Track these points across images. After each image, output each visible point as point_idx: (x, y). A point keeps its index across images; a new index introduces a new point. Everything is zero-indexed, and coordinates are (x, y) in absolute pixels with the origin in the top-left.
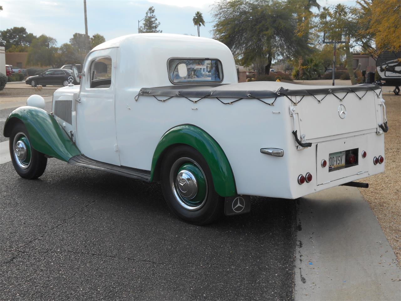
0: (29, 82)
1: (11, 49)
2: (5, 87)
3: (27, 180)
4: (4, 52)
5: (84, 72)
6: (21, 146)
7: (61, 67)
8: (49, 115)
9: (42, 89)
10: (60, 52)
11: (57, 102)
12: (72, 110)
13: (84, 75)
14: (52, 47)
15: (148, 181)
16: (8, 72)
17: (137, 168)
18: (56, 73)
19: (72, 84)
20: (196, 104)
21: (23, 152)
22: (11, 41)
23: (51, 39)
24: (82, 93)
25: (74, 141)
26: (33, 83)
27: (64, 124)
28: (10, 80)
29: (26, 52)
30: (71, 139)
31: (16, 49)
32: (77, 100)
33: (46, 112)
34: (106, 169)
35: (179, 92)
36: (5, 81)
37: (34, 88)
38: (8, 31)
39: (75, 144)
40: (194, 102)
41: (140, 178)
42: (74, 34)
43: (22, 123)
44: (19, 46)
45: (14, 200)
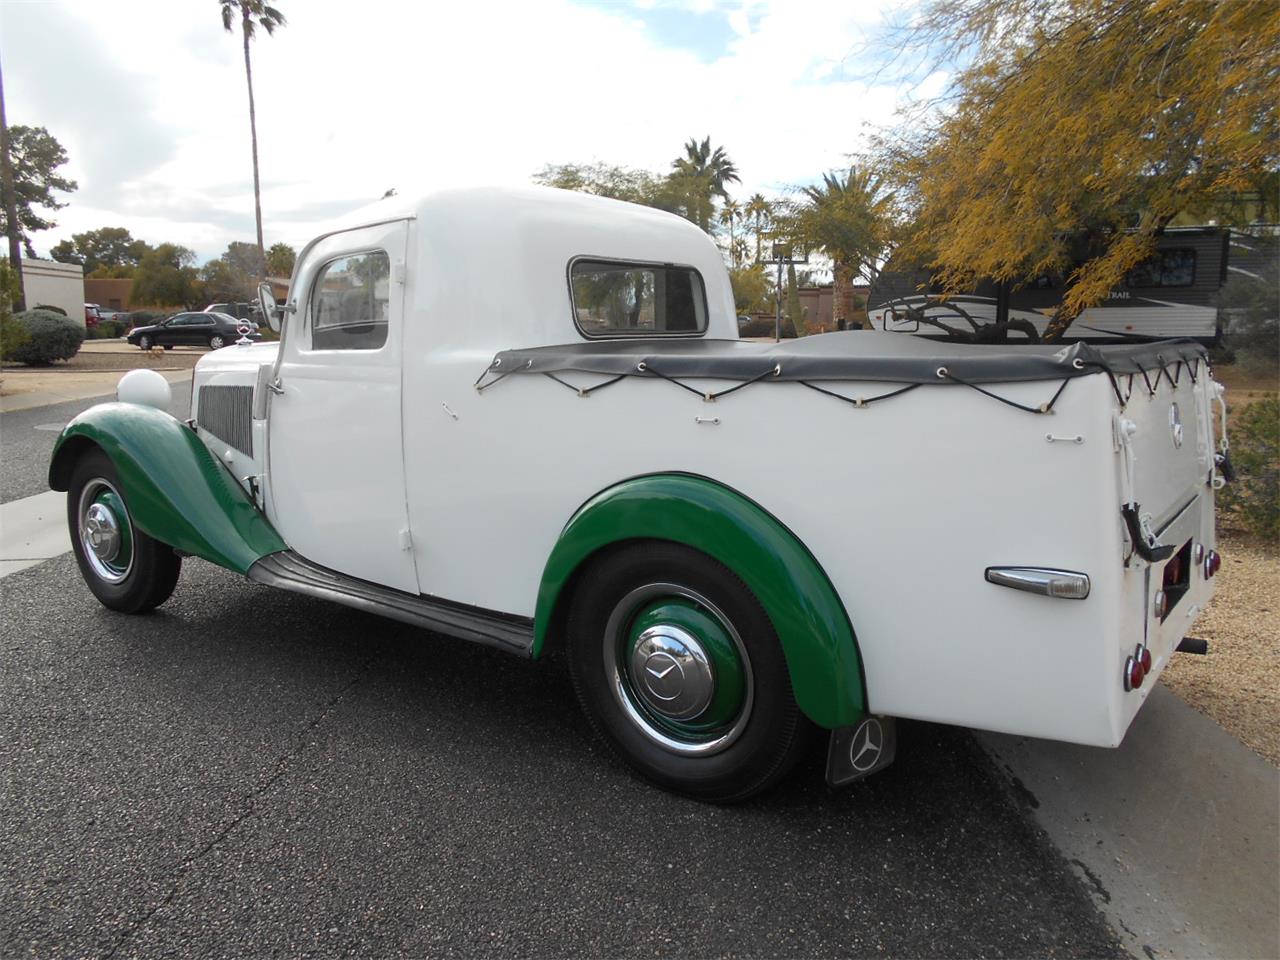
0: (134, 340)
1: (97, 271)
2: (81, 350)
3: (122, 618)
4: (81, 276)
5: (295, 301)
6: (99, 517)
7: (206, 308)
8: (182, 427)
9: (163, 354)
10: (201, 278)
11: (203, 390)
12: (254, 414)
13: (294, 311)
14: (185, 267)
15: (526, 653)
16: (89, 319)
17: (478, 605)
18: (193, 321)
19: (247, 340)
20: (714, 404)
21: (107, 537)
22: (98, 256)
23: (183, 251)
24: (285, 365)
25: (261, 507)
26: (144, 341)
27: (229, 453)
28: (92, 336)
29: (130, 277)
30: (253, 500)
31: (109, 273)
32: (271, 385)
33: (173, 419)
34: (373, 603)
35: (645, 361)
36: (79, 336)
37: (145, 352)
38: (90, 235)
39: (262, 514)
40: (708, 397)
41: (497, 641)
42: (230, 243)
43: (101, 451)
44: (114, 266)
45: (76, 701)
